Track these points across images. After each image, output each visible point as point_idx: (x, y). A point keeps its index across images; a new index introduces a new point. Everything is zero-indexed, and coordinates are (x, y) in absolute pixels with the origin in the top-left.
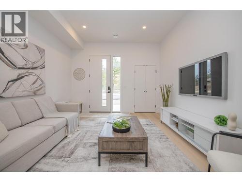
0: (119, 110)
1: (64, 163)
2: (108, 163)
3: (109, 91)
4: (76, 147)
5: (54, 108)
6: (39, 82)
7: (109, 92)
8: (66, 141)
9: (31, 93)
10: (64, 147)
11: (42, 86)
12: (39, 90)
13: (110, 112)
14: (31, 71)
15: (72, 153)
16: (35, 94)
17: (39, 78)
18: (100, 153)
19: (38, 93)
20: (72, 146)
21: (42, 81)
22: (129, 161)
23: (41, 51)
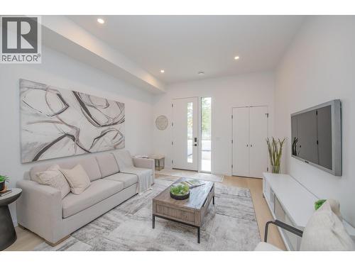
0: (210, 170)
1: (127, 218)
2: (162, 228)
3: (196, 143)
4: (142, 206)
5: (131, 163)
6: (119, 136)
7: (196, 145)
8: (135, 198)
9: (112, 148)
10: (132, 203)
11: (122, 140)
12: (119, 144)
13: (197, 171)
14: (111, 127)
15: (136, 211)
16: (115, 148)
17: (119, 132)
18: (154, 216)
19: (117, 147)
20: (139, 204)
21: (121, 135)
22: (185, 232)
23: (121, 105)
